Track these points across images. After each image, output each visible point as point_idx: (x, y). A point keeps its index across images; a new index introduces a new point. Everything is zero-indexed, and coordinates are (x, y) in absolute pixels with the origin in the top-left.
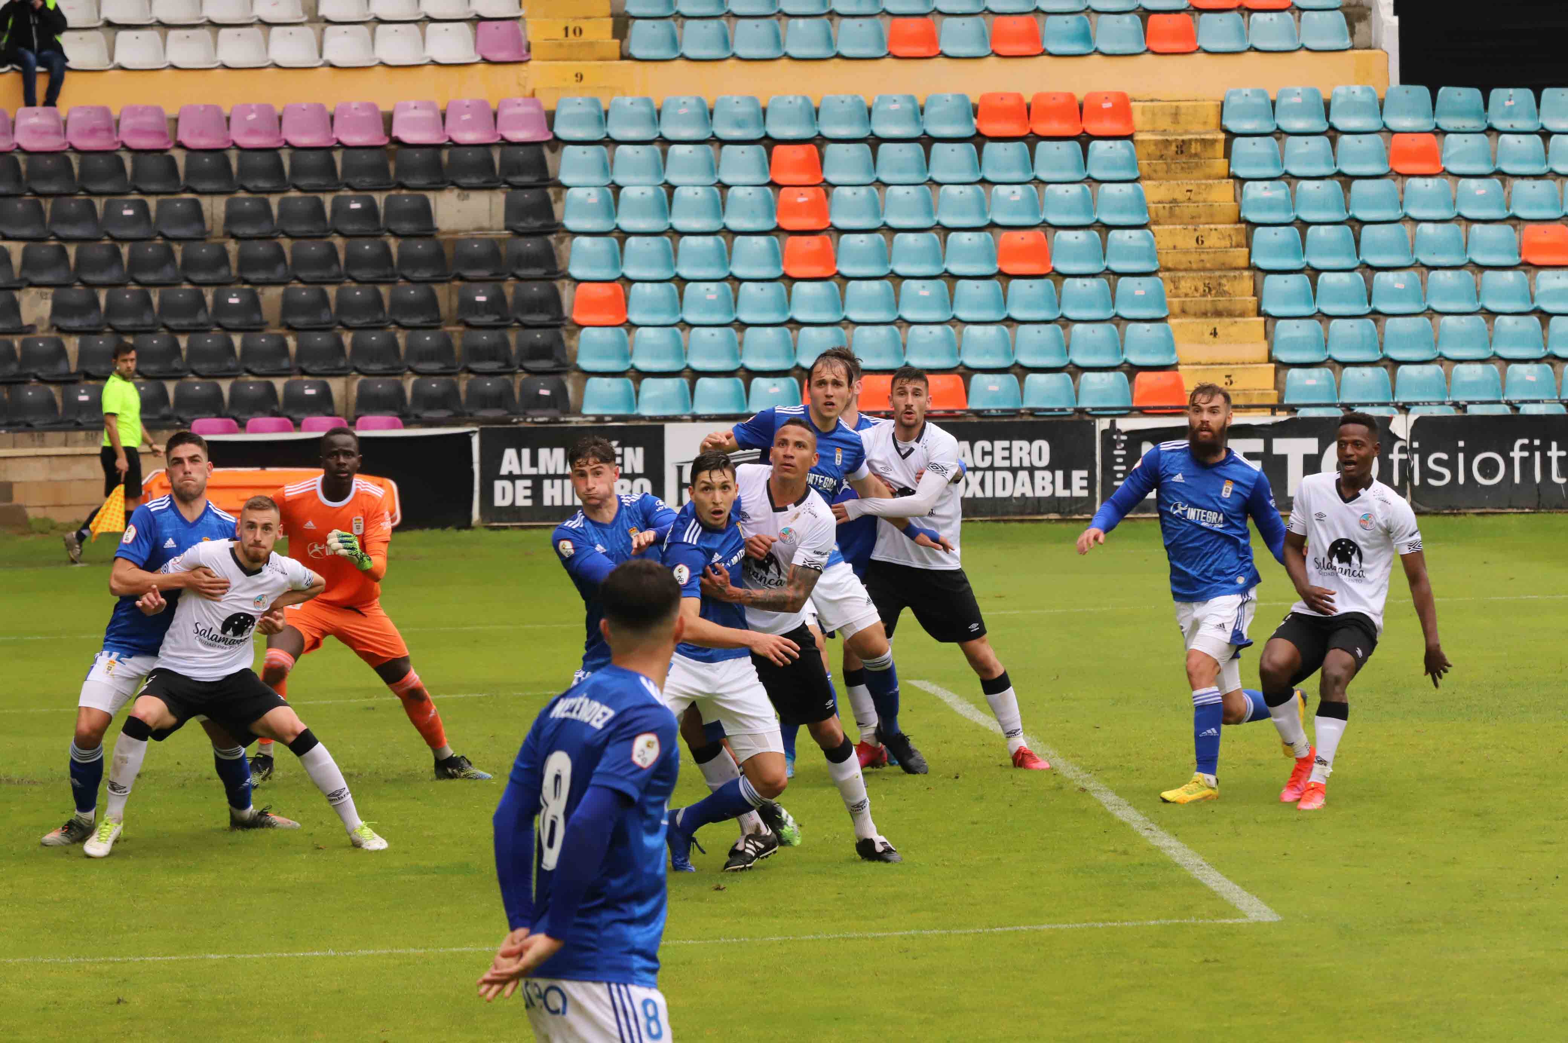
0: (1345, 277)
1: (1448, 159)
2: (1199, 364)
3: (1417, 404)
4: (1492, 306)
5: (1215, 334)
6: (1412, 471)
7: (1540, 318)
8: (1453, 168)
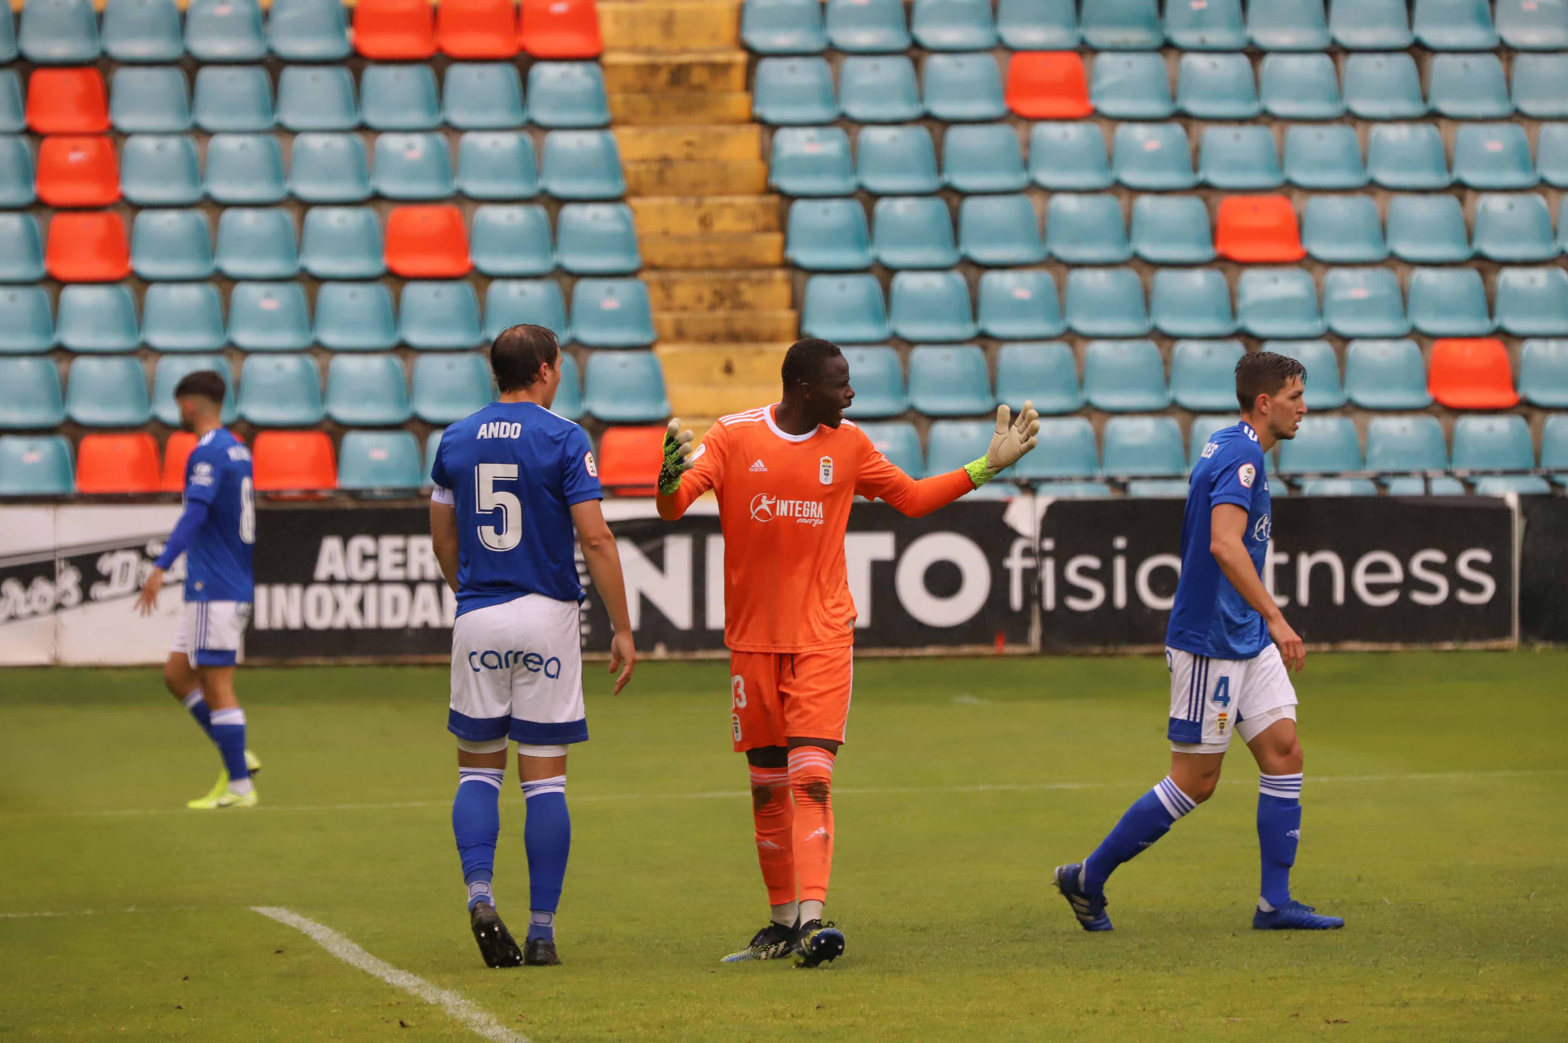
0: (936, 280)
1: (1102, 94)
3: (1048, 480)
4: (1169, 325)
5: (728, 369)
6: (1041, 586)
8: (1109, 106)
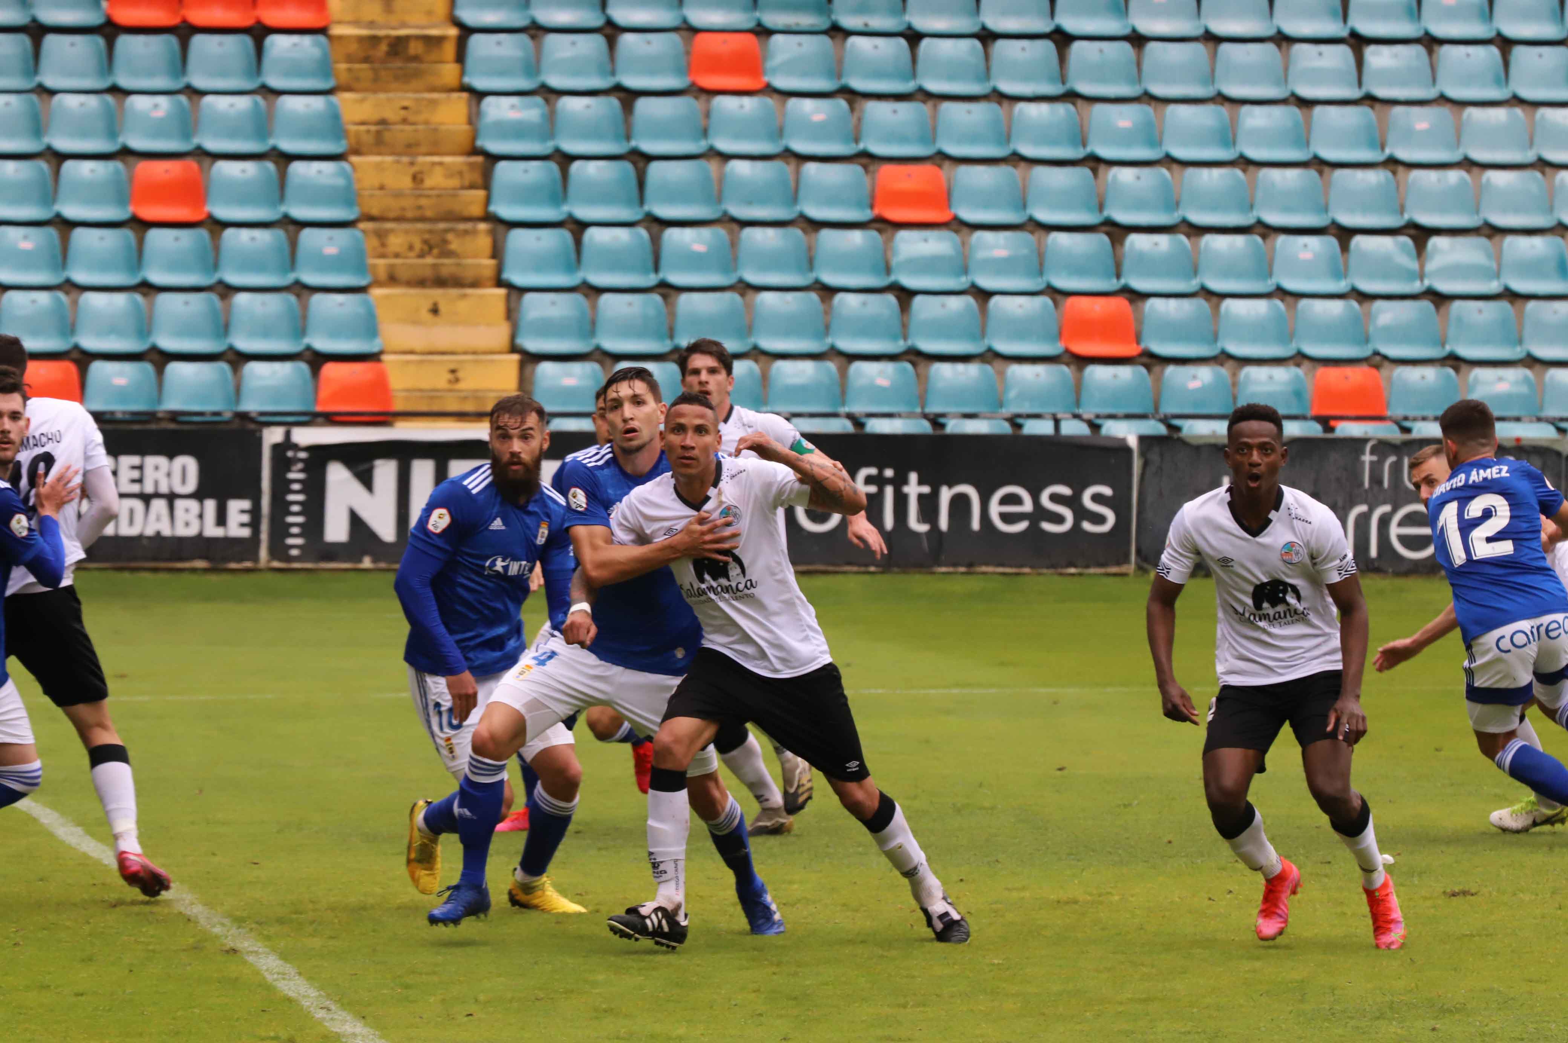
0: (623, 234)
1: (774, 71)
2: (412, 352)
4: (830, 279)
5: (435, 311)
7: (898, 298)
8: (781, 82)
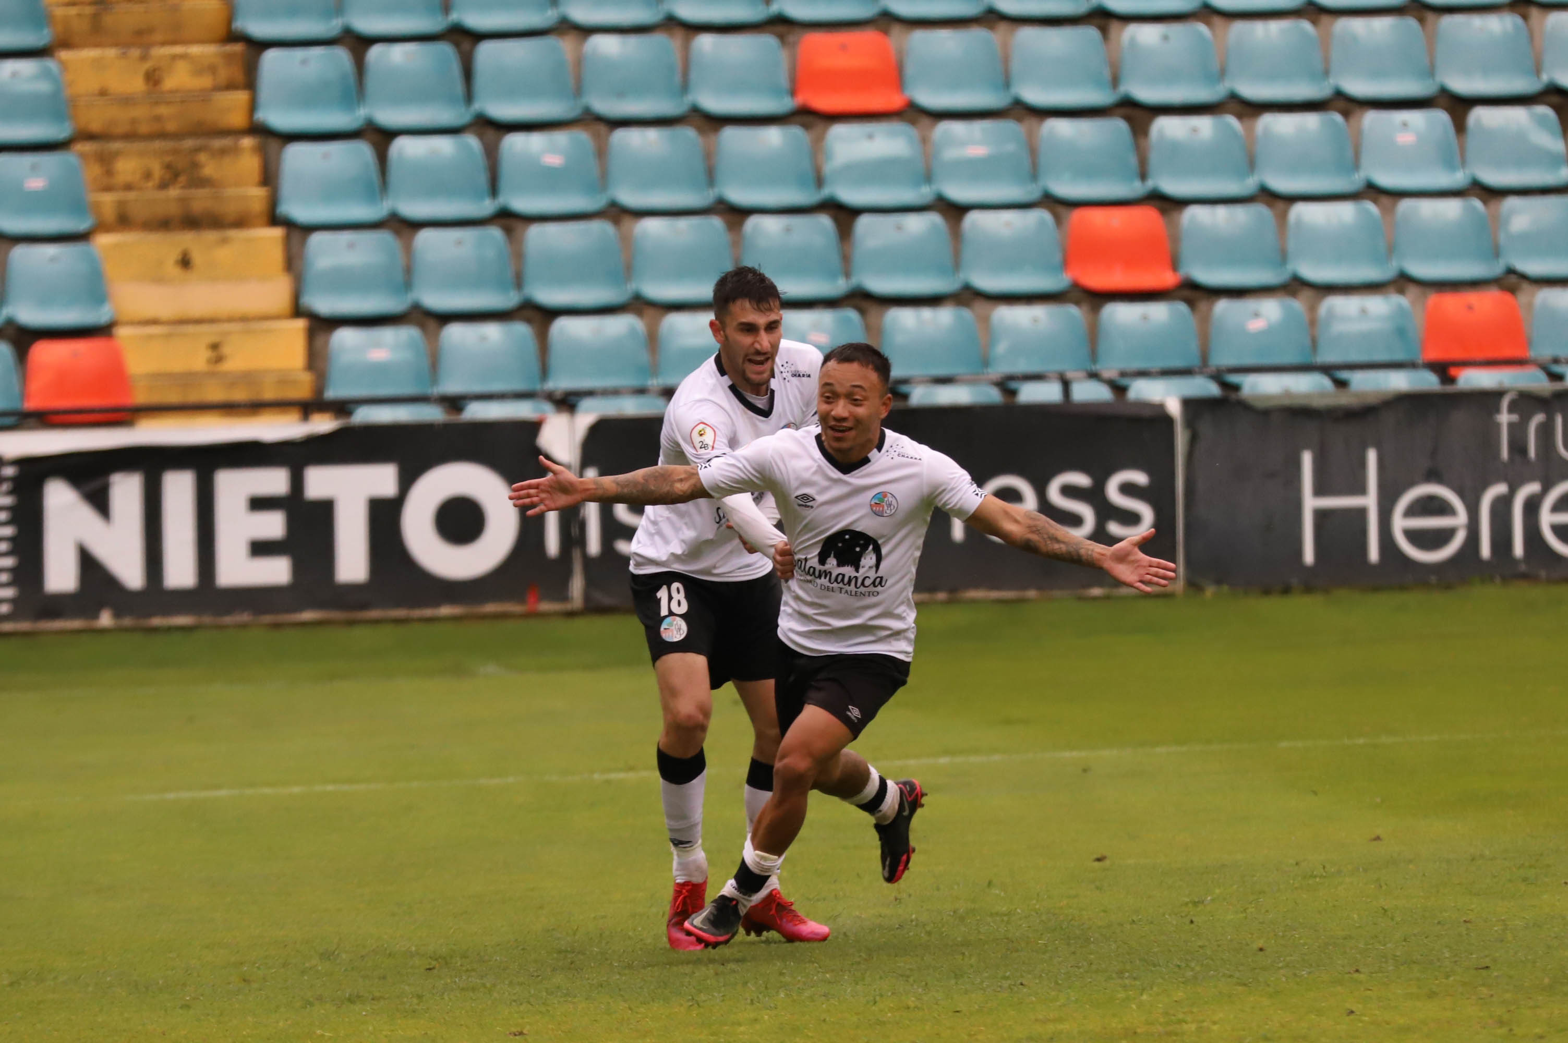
0: (444, 145)
2: (154, 322)
3: (590, 393)
4: (739, 196)
5: (185, 262)
6: (583, 525)
7: (836, 220)
